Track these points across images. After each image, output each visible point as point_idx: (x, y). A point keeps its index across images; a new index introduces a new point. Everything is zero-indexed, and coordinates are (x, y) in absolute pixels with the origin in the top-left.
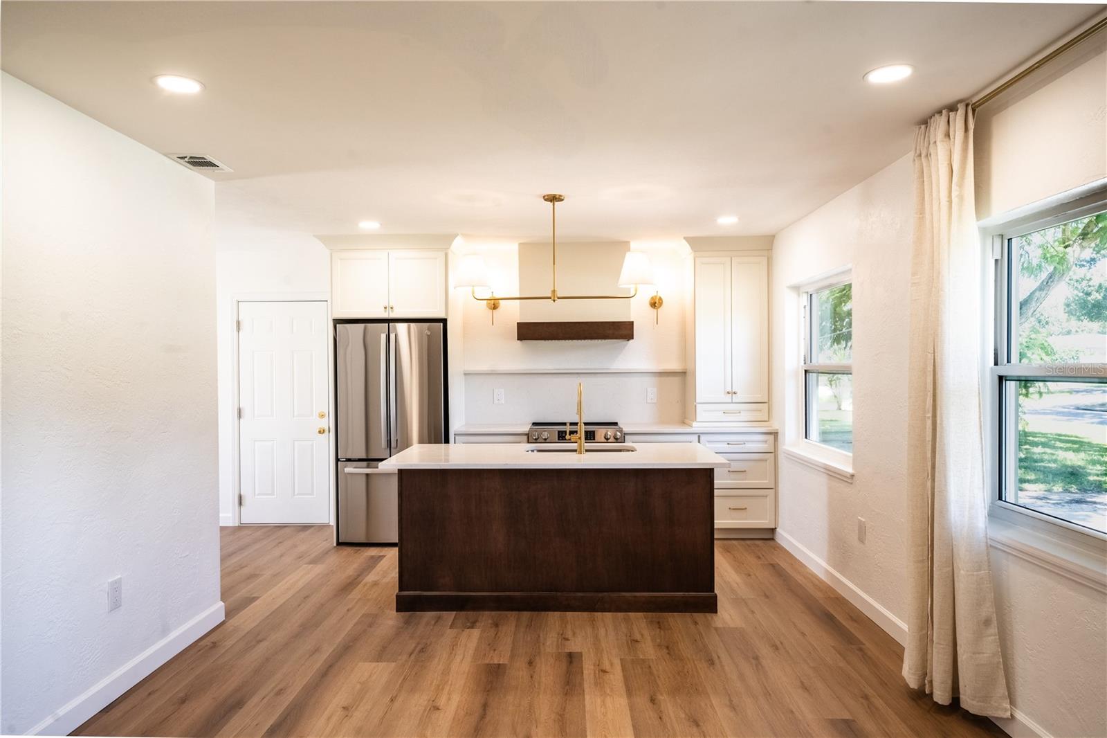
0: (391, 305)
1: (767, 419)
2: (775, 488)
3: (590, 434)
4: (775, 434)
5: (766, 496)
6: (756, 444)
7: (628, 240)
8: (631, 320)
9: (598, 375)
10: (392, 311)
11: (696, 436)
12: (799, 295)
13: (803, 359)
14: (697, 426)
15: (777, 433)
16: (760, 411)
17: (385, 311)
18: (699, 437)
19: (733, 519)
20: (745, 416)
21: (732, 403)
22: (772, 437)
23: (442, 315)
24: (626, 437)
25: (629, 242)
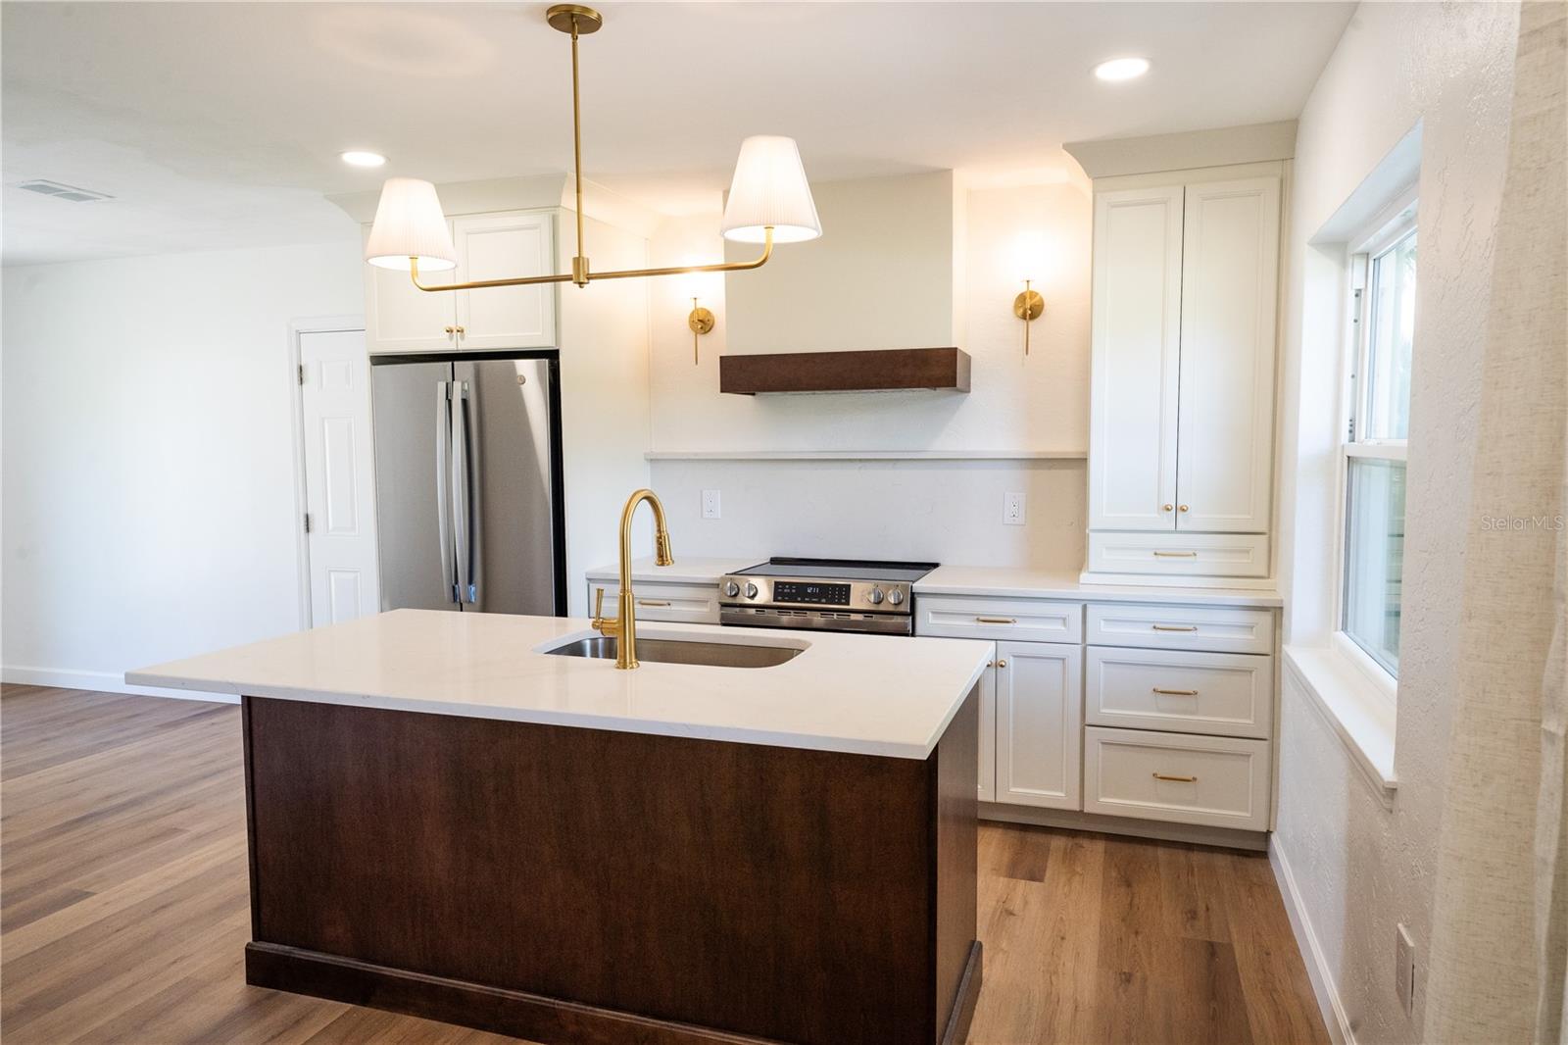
0: (461, 325)
1: (1264, 573)
2: (1271, 739)
3: (840, 590)
4: (1276, 613)
5: (1249, 756)
6: (1226, 632)
7: (947, 167)
8: (954, 346)
9: (899, 464)
10: (462, 338)
11: (1078, 609)
12: (1344, 264)
13: (1348, 428)
14: (1089, 583)
15: (1281, 608)
16: (1248, 552)
17: (451, 338)
18: (1085, 608)
19: (1162, 800)
20: (1205, 563)
21: (1176, 531)
22: (1266, 619)
23: (547, 343)
24: (920, 602)
25: (949, 172)
